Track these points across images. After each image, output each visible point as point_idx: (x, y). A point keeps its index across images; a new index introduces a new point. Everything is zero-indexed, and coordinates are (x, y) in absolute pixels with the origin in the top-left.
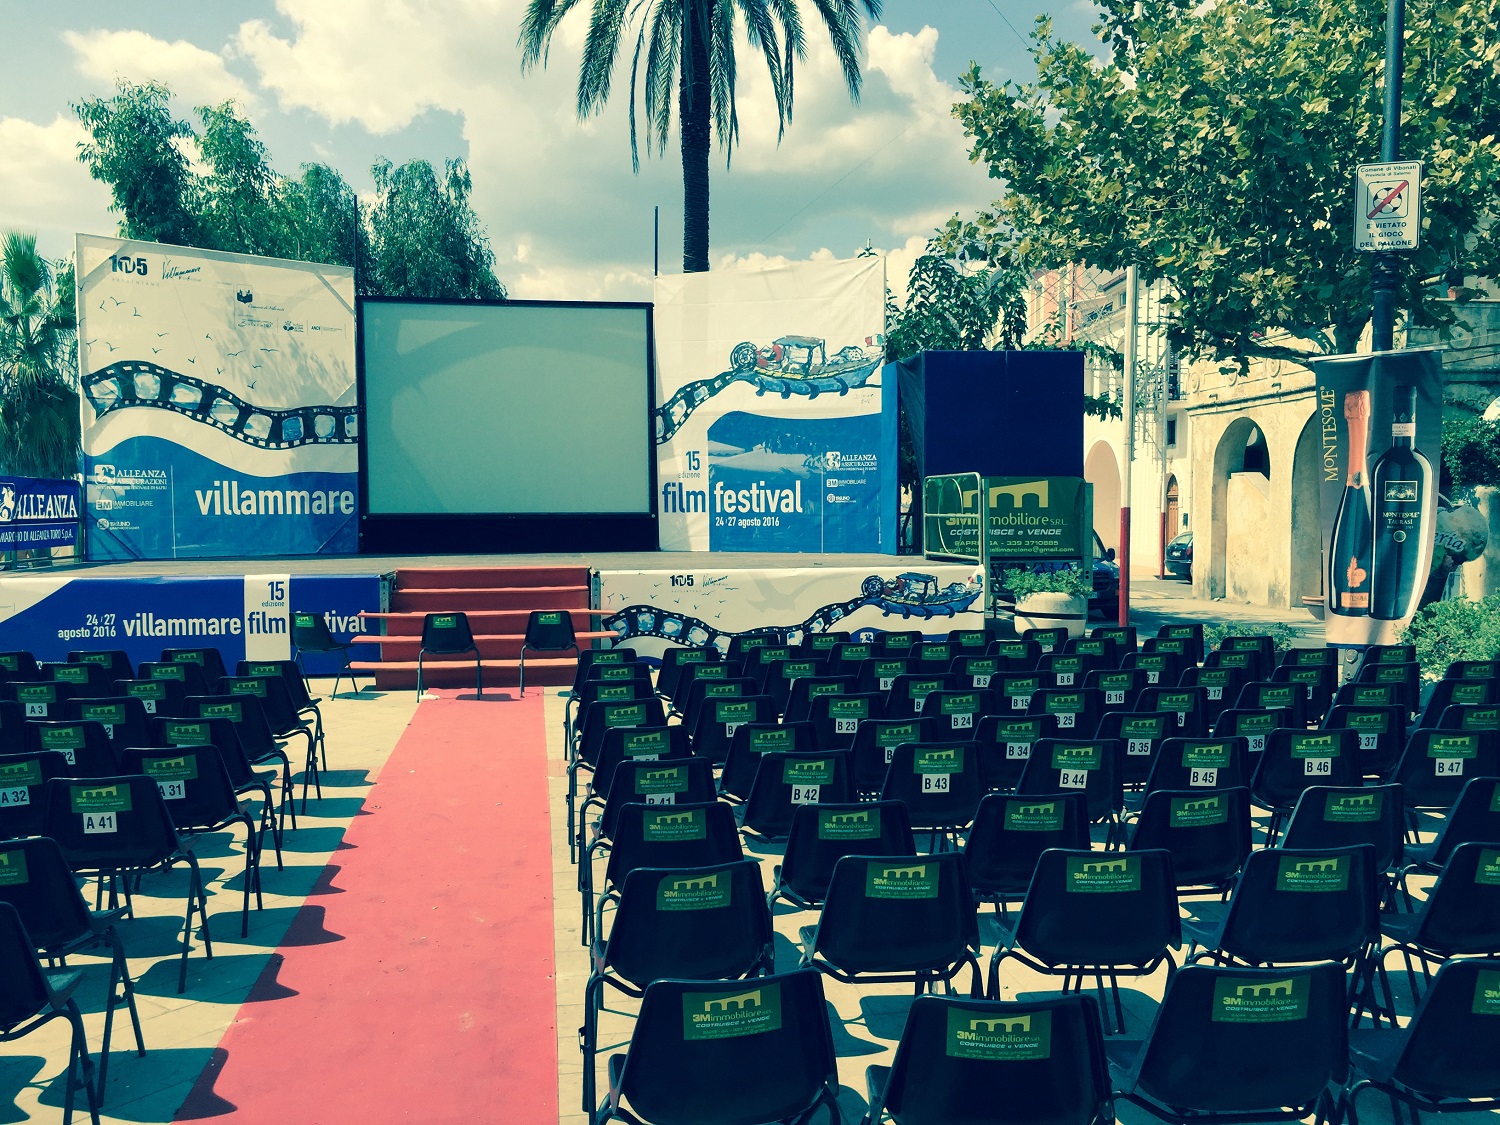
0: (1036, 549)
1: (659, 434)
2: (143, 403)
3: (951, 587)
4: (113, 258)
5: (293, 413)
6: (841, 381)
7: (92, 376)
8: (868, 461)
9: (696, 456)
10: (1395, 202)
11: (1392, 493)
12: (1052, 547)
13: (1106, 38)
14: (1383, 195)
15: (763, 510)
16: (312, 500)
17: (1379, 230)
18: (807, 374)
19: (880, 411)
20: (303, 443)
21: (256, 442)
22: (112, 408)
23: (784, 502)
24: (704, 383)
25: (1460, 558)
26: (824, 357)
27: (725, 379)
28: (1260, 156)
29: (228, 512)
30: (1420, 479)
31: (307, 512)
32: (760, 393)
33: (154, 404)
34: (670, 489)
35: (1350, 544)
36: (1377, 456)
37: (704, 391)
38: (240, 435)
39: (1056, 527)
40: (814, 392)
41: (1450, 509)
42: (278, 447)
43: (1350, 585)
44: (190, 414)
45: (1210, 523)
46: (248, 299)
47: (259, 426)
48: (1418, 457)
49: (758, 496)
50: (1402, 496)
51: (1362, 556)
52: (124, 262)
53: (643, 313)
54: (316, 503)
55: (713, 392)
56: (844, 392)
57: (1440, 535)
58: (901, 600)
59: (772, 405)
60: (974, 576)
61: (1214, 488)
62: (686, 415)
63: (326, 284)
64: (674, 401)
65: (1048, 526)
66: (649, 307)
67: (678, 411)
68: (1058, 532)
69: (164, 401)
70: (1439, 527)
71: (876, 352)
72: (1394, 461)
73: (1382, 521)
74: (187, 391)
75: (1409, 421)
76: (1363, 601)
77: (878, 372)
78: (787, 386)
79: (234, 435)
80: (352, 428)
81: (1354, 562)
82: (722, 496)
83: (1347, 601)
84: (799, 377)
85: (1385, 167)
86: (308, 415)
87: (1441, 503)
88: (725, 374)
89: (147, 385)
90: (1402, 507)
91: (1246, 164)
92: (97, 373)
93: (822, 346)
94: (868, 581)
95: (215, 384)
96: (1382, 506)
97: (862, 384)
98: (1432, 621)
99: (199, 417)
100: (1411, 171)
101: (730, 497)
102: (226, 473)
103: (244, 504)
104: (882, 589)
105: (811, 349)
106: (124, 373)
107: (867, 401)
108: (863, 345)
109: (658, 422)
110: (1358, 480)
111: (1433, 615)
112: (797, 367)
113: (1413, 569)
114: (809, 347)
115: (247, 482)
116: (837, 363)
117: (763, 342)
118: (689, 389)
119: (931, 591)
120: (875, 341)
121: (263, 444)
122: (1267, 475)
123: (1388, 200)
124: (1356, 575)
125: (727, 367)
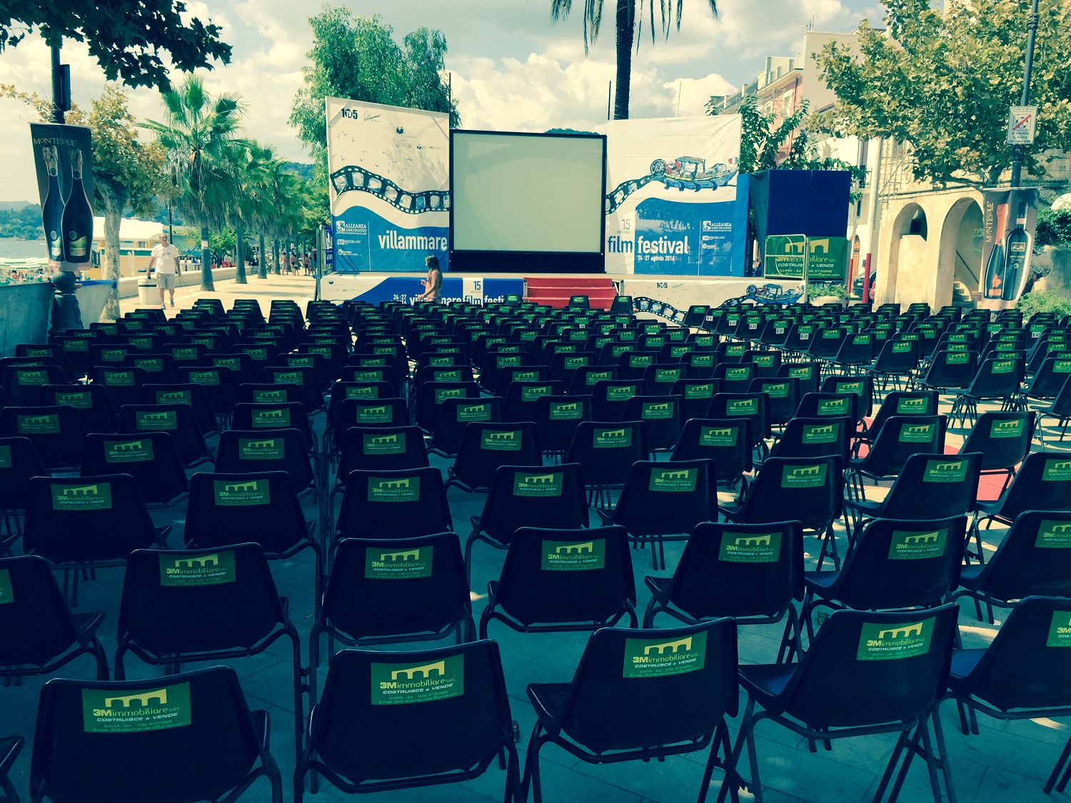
0: (820, 275)
1: (608, 208)
2: (357, 189)
3: (789, 291)
4: (343, 110)
5: (421, 194)
6: (714, 183)
7: (335, 173)
8: (727, 226)
9: (628, 222)
10: (1025, 124)
11: (1014, 247)
12: (829, 273)
13: (889, 24)
14: (1020, 120)
15: (665, 252)
16: (429, 242)
17: (1018, 135)
18: (694, 178)
19: (735, 199)
20: (425, 211)
21: (404, 211)
22: (344, 191)
23: (677, 248)
24: (635, 181)
25: (1039, 276)
26: (704, 169)
27: (647, 179)
28: (969, 99)
29: (392, 247)
30: (1026, 242)
31: (426, 248)
32: (667, 188)
33: (361, 189)
34: (612, 239)
35: (995, 270)
36: (1009, 232)
37: (634, 186)
38: (398, 206)
39: (831, 263)
40: (698, 188)
41: (1037, 255)
42: (414, 213)
43: (993, 286)
44: (376, 194)
45: (888, 265)
46: (400, 132)
47: (406, 201)
48: (1026, 232)
49: (663, 244)
50: (1018, 249)
51: (1000, 273)
52: (348, 112)
53: (601, 141)
54: (431, 243)
55: (639, 186)
56: (715, 188)
57: (1032, 266)
58: (765, 297)
59: (674, 195)
60: (800, 286)
61: (892, 244)
62: (624, 199)
63: (436, 123)
64: (617, 191)
65: (827, 262)
66: (604, 138)
67: (619, 197)
68: (832, 266)
69: (365, 188)
70: (1032, 262)
71: (734, 167)
72: (1017, 234)
73: (1009, 259)
74: (375, 182)
75: (1024, 217)
76: (999, 293)
77: (735, 178)
78: (683, 184)
79: (395, 206)
80: (447, 203)
81: (996, 276)
82: (642, 244)
83: (991, 293)
84: (689, 180)
85: (1022, 108)
86: (427, 195)
87: (1034, 252)
88: (647, 177)
89: (358, 178)
90: (1018, 253)
91: (962, 102)
92: (337, 173)
93: (703, 163)
94: (749, 288)
95: (387, 178)
96: (1010, 253)
97: (726, 185)
98: (1027, 300)
99: (380, 196)
100: (1032, 110)
101: (647, 245)
102: (392, 227)
103: (400, 243)
104: (756, 291)
105: (697, 164)
106: (348, 172)
107: (727, 194)
108: (727, 163)
109: (608, 201)
110: (1001, 242)
111: (1028, 298)
112: (689, 174)
113: (1020, 280)
114: (696, 163)
115: (402, 232)
116: (711, 173)
117: (670, 160)
118: (625, 185)
119: (779, 293)
120: (734, 161)
121: (407, 211)
122: (925, 237)
123: (1022, 123)
124: (996, 281)
125: (648, 173)
